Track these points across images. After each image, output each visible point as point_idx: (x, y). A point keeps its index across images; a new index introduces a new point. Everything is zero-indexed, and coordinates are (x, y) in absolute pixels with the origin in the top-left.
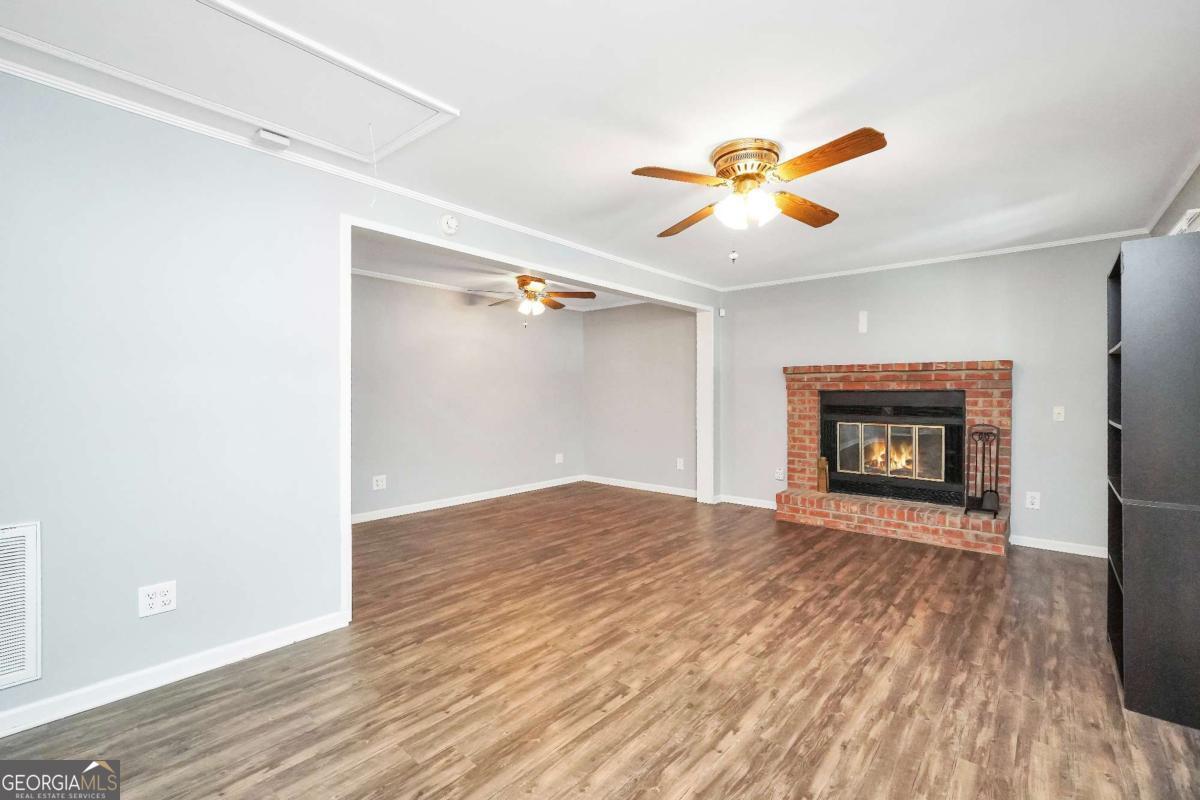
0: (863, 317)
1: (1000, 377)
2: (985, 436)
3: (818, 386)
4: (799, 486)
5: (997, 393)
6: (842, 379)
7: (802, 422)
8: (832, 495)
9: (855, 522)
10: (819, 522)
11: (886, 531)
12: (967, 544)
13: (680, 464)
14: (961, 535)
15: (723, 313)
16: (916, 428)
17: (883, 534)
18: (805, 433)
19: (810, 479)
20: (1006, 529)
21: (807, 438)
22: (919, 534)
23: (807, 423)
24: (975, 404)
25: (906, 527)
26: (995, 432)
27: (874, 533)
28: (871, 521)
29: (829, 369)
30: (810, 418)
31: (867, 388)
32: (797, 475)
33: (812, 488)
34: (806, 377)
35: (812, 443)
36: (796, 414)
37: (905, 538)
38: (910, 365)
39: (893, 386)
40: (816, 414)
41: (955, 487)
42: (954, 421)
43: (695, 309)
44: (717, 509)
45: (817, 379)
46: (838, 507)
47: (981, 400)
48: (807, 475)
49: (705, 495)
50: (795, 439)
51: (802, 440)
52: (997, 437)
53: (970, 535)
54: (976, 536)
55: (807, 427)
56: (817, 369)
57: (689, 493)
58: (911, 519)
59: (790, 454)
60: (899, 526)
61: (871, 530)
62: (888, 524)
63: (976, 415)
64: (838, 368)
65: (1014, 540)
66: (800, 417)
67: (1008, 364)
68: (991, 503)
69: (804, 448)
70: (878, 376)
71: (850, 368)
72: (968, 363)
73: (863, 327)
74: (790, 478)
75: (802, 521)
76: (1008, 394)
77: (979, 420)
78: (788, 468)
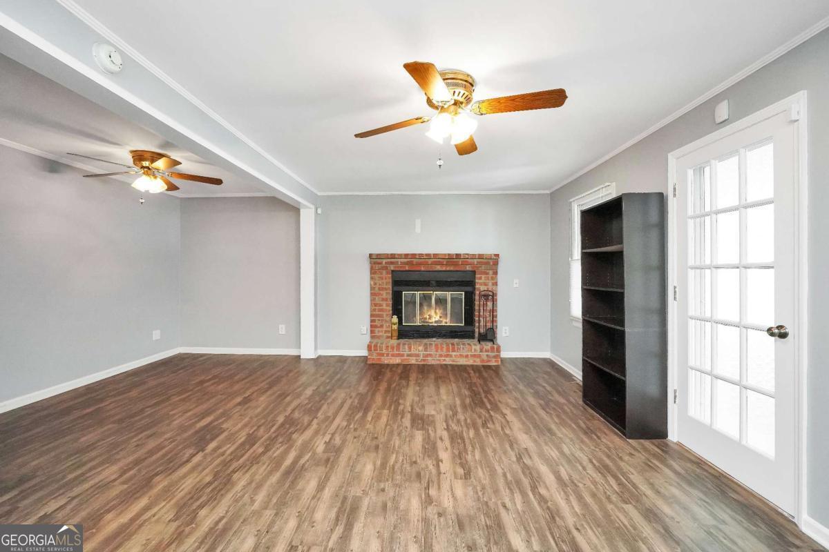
0: (418, 223)
1: (491, 263)
2: (486, 297)
3: (392, 267)
4: (379, 337)
5: (491, 272)
6: (407, 263)
7: (381, 292)
8: (402, 341)
9: (421, 358)
10: (397, 360)
11: (439, 360)
12: (483, 361)
13: (282, 329)
14: (479, 356)
15: (319, 211)
16: (449, 293)
17: (438, 362)
18: (383, 300)
19: (386, 332)
20: (498, 350)
21: (384, 303)
22: (458, 359)
23: (384, 293)
24: (480, 278)
25: (451, 356)
26: (491, 294)
27: (433, 363)
28: (430, 355)
29: (400, 256)
30: (386, 289)
31: (423, 269)
32: (377, 330)
33: (388, 337)
34: (384, 261)
35: (387, 307)
36: (377, 286)
37: (451, 363)
38: (449, 255)
39: (438, 268)
40: (390, 286)
41: (469, 328)
42: (469, 289)
43: (299, 203)
44: (319, 361)
45: (392, 263)
46: (410, 348)
47: (483, 276)
48: (384, 329)
49: (308, 351)
50: (376, 305)
51: (381, 305)
52: (491, 297)
53: (484, 355)
54: (487, 355)
55: (385, 296)
56: (393, 256)
57: (292, 352)
58: (453, 351)
59: (372, 316)
60: (447, 356)
61: (431, 361)
62: (441, 356)
63: (481, 285)
64: (406, 256)
65: (504, 354)
66: (379, 288)
67: (497, 255)
68: (489, 336)
69: (382, 310)
70: (430, 261)
71: (414, 256)
72: (479, 255)
73: (418, 230)
74: (372, 332)
75: (386, 362)
76: (496, 273)
77: (483, 288)
78: (371, 326)
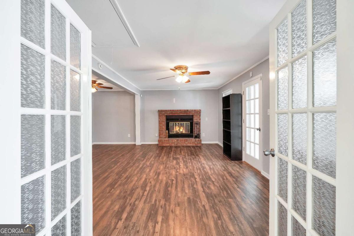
0: (174, 99)
1: (198, 112)
2: (197, 123)
3: (166, 114)
4: (161, 138)
5: (198, 116)
6: (171, 113)
7: (162, 123)
8: (169, 139)
9: (176, 144)
10: (168, 145)
11: (182, 144)
12: (196, 144)
13: (129, 136)
14: (194, 143)
15: (141, 96)
16: (185, 123)
17: (181, 145)
18: (163, 125)
19: (164, 136)
20: (201, 141)
21: (163, 126)
22: (188, 144)
23: (163, 123)
24: (195, 118)
25: (185, 143)
26: (198, 123)
27: (180, 145)
28: (179, 143)
29: (169, 111)
30: (164, 122)
31: (176, 115)
32: (161, 135)
33: (165, 137)
34: (163, 112)
35: (164, 127)
36: (161, 121)
37: (185, 145)
38: (185, 110)
39: (181, 114)
40: (165, 121)
41: (191, 134)
42: (191, 121)
43: (134, 93)
44: (142, 146)
45: (166, 113)
46: (172, 140)
47: (196, 117)
48: (163, 135)
49: (138, 142)
50: (161, 127)
51: (162, 127)
52: (198, 124)
53: (196, 142)
54: (197, 143)
55: (164, 124)
56: (166, 111)
57: (133, 143)
58: (186, 141)
59: (159, 130)
60: (184, 143)
61: (179, 145)
62: (182, 143)
63: (195, 120)
64: (171, 110)
65: (203, 142)
66: (162, 121)
67: (200, 110)
68: (198, 136)
69: (163, 129)
70: (178, 112)
71: (173, 110)
72: (194, 110)
73: (174, 102)
74: (159, 136)
75: (164, 145)
76: (200, 116)
77: (196, 121)
78: (159, 134)
